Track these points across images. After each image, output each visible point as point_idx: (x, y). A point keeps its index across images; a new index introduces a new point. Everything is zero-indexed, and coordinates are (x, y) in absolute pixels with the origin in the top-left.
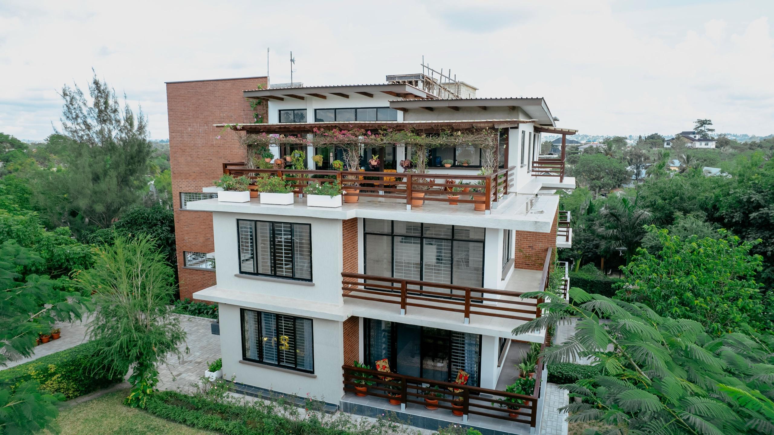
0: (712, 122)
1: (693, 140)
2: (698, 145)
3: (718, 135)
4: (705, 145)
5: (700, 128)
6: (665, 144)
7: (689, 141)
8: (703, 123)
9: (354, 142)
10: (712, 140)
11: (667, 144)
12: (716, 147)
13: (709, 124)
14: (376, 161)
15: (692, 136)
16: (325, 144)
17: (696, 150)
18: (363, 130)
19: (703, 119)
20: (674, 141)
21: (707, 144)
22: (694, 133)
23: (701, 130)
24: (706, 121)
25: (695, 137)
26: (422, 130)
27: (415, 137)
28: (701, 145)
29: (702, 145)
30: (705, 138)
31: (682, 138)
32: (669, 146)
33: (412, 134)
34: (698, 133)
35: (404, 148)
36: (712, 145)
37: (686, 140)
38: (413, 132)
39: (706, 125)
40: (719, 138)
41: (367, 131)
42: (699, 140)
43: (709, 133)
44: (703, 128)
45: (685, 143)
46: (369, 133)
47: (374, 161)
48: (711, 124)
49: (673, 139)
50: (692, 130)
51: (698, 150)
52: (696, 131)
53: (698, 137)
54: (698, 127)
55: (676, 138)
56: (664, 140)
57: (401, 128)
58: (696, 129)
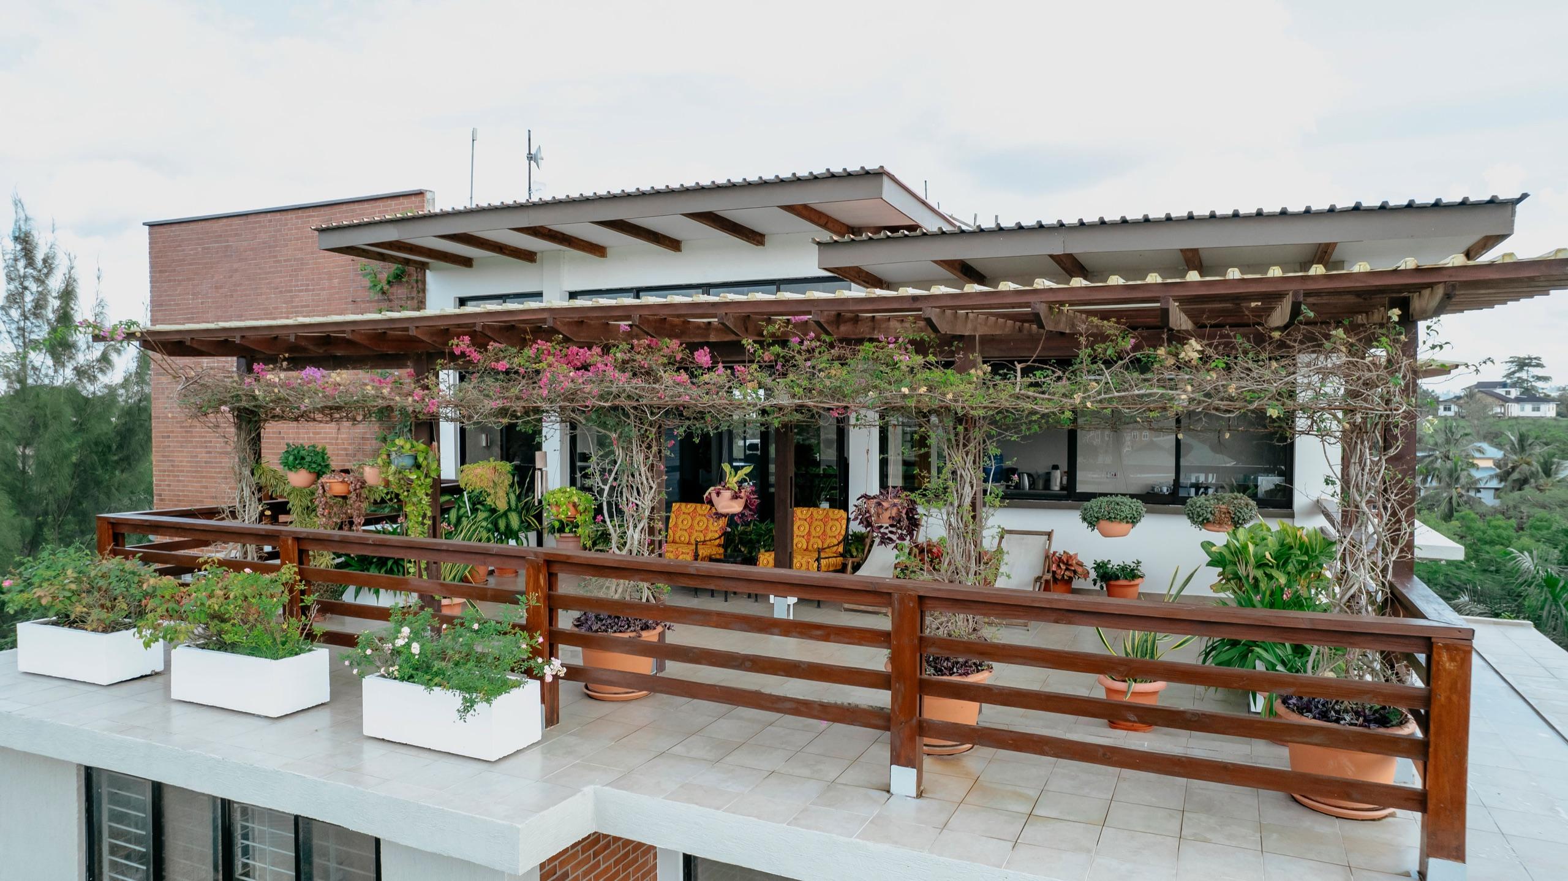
0: (1543, 361)
1: (1505, 400)
2: (1515, 410)
3: (1559, 389)
4: (1534, 410)
5: (1517, 375)
6: (1442, 407)
7: (1496, 401)
8: (1522, 364)
9: (627, 404)
10: (1547, 399)
11: (1445, 409)
12: (1558, 414)
13: (1538, 365)
14: (735, 497)
15: (1501, 391)
16: (503, 412)
17: (1514, 422)
18: (674, 344)
19: (1523, 354)
20: (1462, 401)
21: (1538, 409)
22: (1504, 385)
23: (1519, 378)
24: (1530, 358)
25: (1508, 393)
26: (967, 341)
27: (937, 374)
28: (1523, 410)
29: (1527, 410)
30: (1530, 396)
31: (1479, 395)
32: (1451, 414)
33: (919, 359)
34: (1514, 385)
35: (876, 432)
36: (1549, 411)
37: (1490, 400)
38: (920, 347)
39: (1530, 369)
40: (1561, 396)
41: (693, 347)
42: (1518, 400)
43: (1539, 384)
44: (1523, 375)
45: (1485, 406)
46: (703, 357)
47: (727, 494)
48: (1541, 366)
49: (1459, 398)
50: (1499, 379)
51: (1520, 421)
52: (1509, 381)
53: (1514, 393)
54: (1514, 373)
55: (1467, 396)
56: (1437, 400)
57: (863, 330)
58: (1508, 376)
